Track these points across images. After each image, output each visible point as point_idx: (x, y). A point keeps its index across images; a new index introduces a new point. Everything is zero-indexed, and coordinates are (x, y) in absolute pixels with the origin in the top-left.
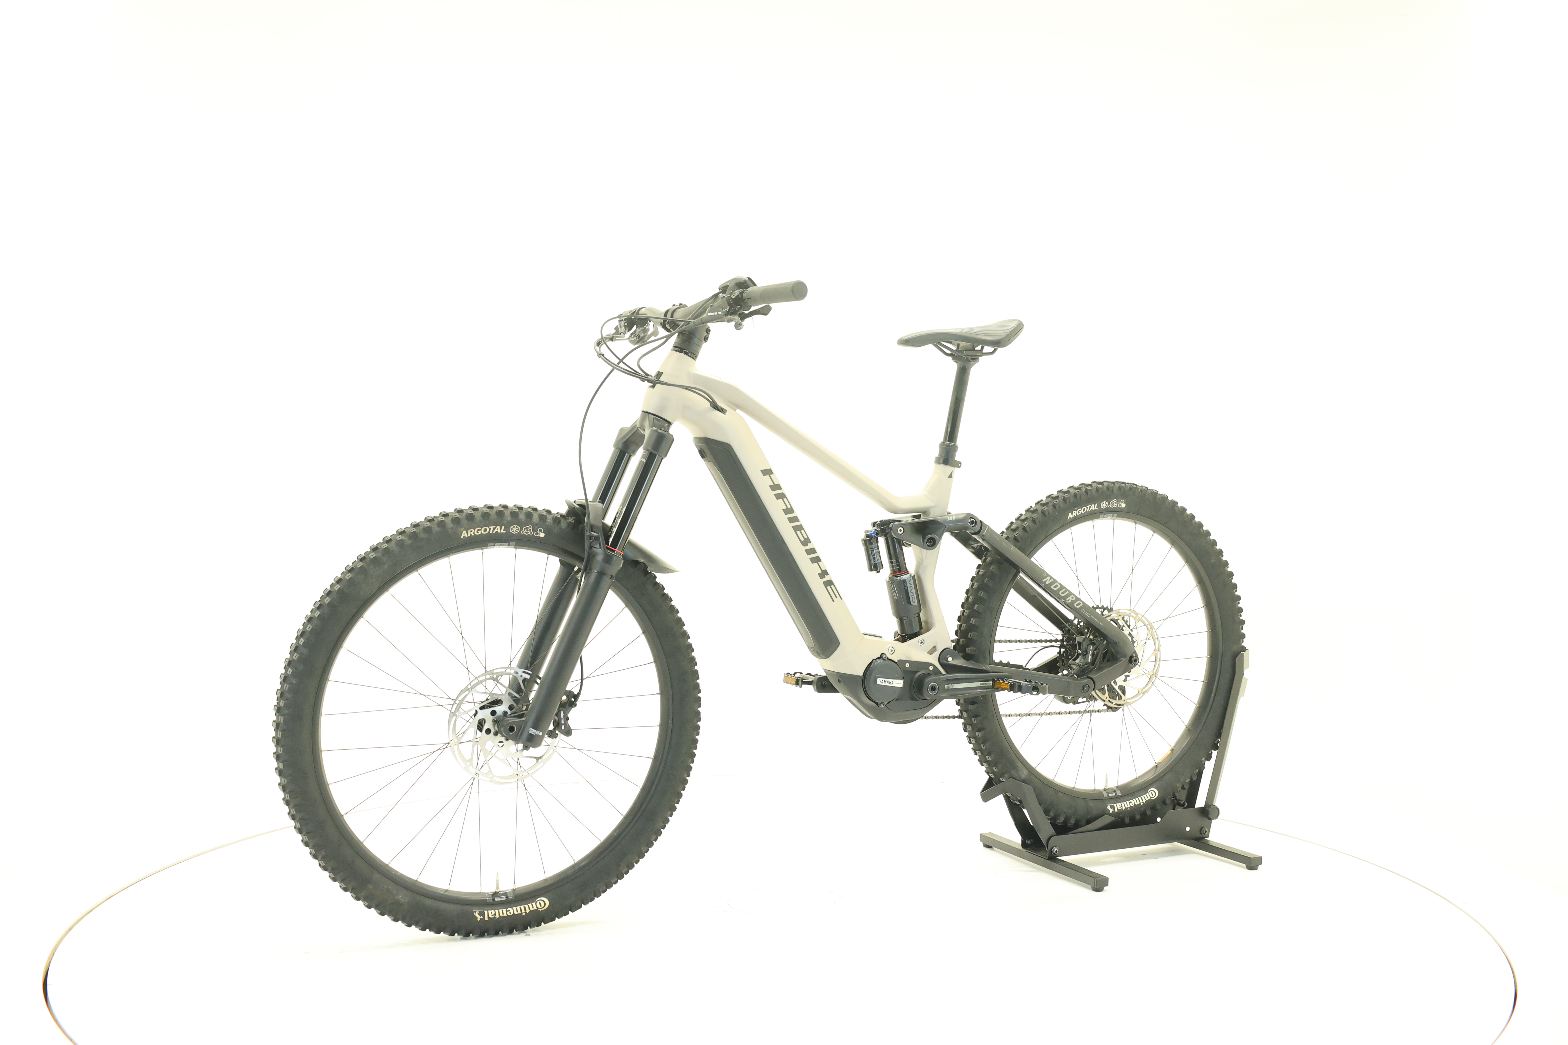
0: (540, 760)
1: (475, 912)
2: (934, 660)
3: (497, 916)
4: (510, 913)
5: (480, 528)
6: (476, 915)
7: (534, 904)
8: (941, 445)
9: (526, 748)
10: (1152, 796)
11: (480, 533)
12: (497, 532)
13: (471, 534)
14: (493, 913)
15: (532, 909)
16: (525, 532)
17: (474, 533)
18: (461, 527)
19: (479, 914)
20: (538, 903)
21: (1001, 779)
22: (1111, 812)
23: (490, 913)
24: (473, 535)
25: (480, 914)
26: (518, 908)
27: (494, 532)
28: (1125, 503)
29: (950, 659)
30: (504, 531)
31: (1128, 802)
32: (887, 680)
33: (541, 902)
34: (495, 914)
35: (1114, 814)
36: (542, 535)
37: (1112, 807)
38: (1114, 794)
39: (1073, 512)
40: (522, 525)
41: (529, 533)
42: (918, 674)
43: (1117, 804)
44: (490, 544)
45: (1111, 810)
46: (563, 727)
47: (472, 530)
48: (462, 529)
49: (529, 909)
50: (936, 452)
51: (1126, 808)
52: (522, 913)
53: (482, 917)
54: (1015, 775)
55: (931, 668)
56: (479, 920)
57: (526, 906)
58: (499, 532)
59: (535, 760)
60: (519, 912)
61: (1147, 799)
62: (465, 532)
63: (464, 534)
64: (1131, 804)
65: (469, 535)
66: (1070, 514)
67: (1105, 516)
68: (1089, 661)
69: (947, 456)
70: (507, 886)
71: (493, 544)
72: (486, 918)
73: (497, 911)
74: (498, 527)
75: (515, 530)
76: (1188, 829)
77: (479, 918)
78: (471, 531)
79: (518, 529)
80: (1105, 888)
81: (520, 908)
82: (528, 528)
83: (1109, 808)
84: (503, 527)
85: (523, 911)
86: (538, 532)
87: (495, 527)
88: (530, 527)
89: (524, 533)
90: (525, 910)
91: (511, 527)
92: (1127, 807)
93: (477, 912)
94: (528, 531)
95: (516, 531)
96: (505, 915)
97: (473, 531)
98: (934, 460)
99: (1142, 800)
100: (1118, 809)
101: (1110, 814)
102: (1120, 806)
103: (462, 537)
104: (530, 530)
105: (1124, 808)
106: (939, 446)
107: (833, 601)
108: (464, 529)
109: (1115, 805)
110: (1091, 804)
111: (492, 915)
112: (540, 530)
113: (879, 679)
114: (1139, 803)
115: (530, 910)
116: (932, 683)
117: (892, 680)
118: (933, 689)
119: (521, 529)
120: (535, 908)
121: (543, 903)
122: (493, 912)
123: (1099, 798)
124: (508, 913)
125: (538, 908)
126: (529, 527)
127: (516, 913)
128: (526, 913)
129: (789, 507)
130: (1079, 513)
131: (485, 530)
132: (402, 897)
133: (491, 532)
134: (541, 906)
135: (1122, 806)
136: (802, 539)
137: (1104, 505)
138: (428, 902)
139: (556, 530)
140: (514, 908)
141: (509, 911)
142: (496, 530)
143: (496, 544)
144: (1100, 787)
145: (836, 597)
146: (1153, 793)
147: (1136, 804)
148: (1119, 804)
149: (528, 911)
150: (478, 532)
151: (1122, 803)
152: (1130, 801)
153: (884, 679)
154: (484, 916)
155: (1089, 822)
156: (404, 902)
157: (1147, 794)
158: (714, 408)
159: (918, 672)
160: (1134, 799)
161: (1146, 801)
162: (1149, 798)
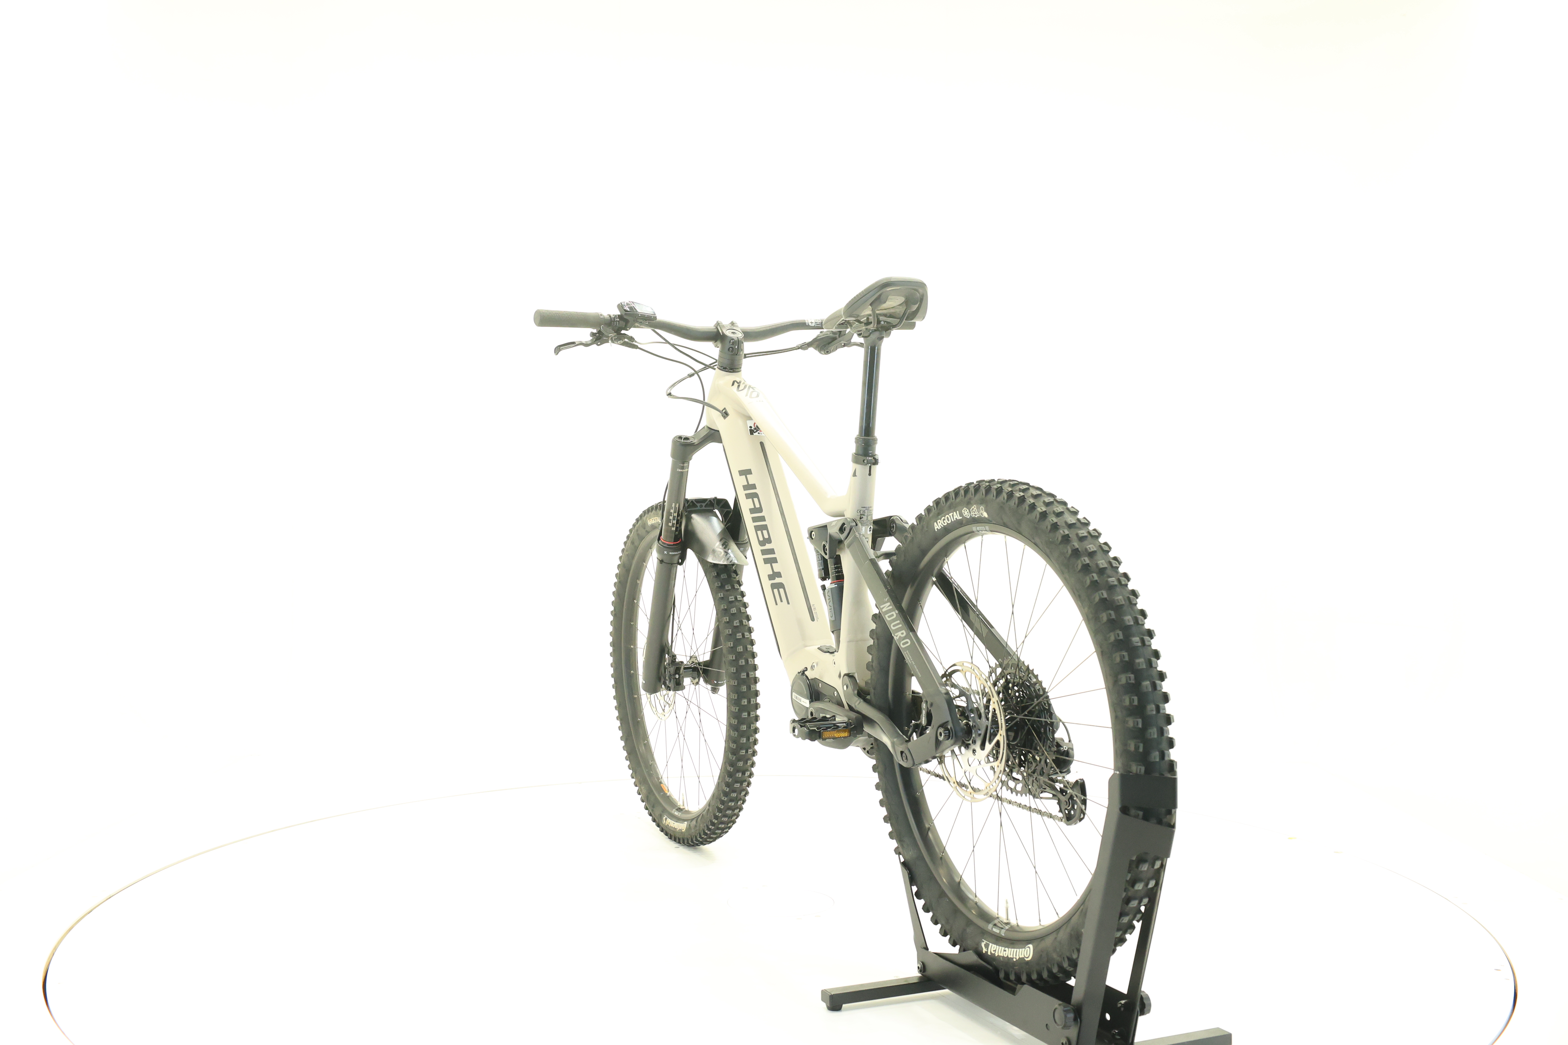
2: (839, 685)
3: (670, 825)
10: (1026, 956)
14: (670, 822)
15: (681, 828)
19: (665, 818)
22: (984, 952)
28: (985, 511)
31: (1003, 948)
32: (798, 696)
37: (987, 946)
39: (938, 521)
43: (993, 945)
45: (984, 950)
51: (998, 955)
53: (665, 822)
55: (836, 694)
61: (1021, 957)
64: (1005, 952)
66: (935, 523)
83: (983, 945)
99: (1016, 956)
100: (991, 952)
102: (994, 949)
105: (996, 955)
107: (777, 604)
109: (991, 944)
110: (970, 928)
114: (1011, 956)
117: (801, 697)
123: (982, 926)
124: (674, 825)
127: (676, 827)
130: (944, 523)
135: (995, 951)
136: (761, 539)
137: (966, 513)
145: (781, 601)
146: (1028, 953)
147: (1009, 956)
148: (995, 946)
151: (998, 947)
152: (1007, 949)
157: (1023, 949)
158: (721, 414)
160: (1010, 949)
161: (1019, 958)
162: (1023, 956)
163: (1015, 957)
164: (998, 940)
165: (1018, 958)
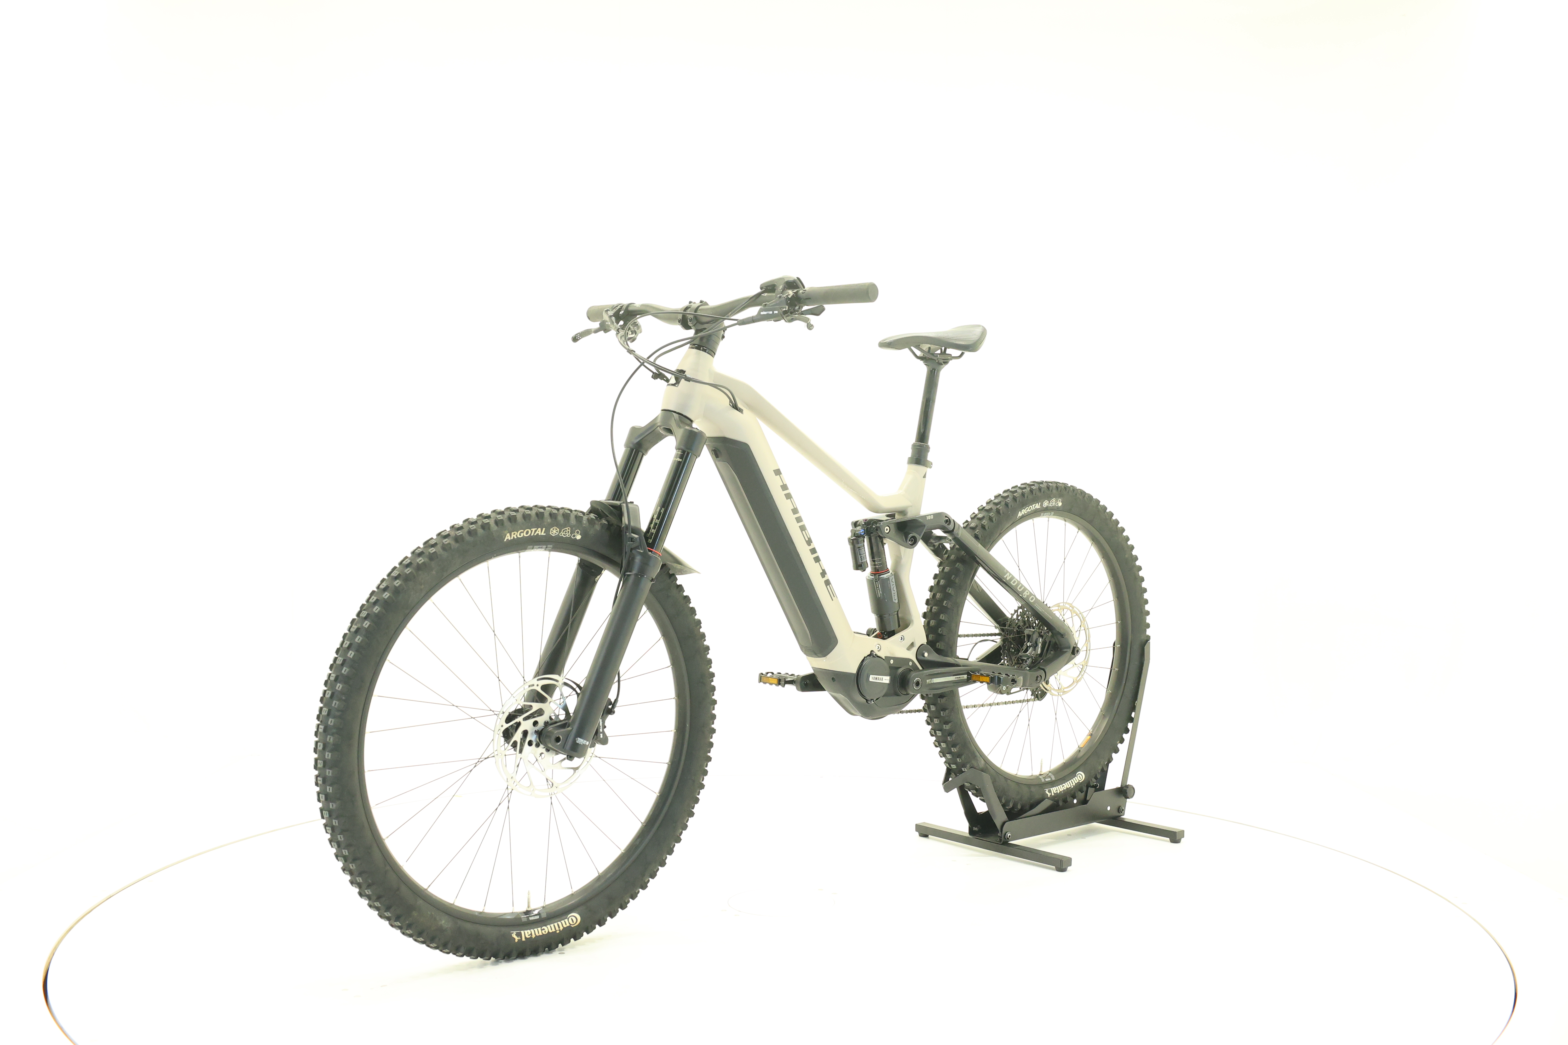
0: (577, 771)
1: (513, 933)
2: (911, 655)
3: (534, 936)
4: (545, 932)
5: (523, 531)
6: (514, 936)
7: (566, 920)
8: (914, 446)
9: (570, 758)
10: (1080, 779)
11: (522, 536)
12: (538, 534)
13: (514, 537)
14: (530, 933)
15: (565, 926)
16: (564, 535)
17: (517, 536)
18: (505, 530)
19: (516, 935)
20: (570, 919)
21: (963, 769)
22: (1049, 796)
23: (526, 933)
24: (516, 537)
25: (518, 935)
26: (552, 925)
27: (535, 534)
28: (1061, 502)
29: (926, 655)
30: (544, 533)
31: (1061, 786)
32: (878, 676)
33: (573, 918)
34: (531, 934)
35: (1052, 798)
36: (579, 537)
37: (1050, 791)
38: (1050, 779)
39: (1022, 511)
40: (561, 527)
41: (567, 536)
42: (900, 670)
43: (1053, 788)
44: (529, 547)
45: (1049, 794)
46: (601, 735)
47: (515, 532)
48: (506, 532)
49: (563, 926)
50: (909, 453)
52: (556, 931)
53: (519, 938)
54: (975, 765)
55: (911, 663)
56: (516, 941)
57: (559, 923)
58: (540, 534)
59: (572, 771)
60: (554, 930)
61: (1076, 782)
62: (508, 535)
63: (508, 537)
64: (1064, 787)
65: (512, 538)
66: (1020, 512)
67: (1045, 514)
68: (1039, 653)
69: (919, 457)
70: (537, 904)
71: (532, 547)
72: (524, 939)
73: (532, 930)
74: (539, 529)
75: (554, 532)
76: (1109, 808)
77: (517, 939)
78: (514, 534)
79: (557, 531)
80: (1069, 868)
81: (554, 925)
82: (566, 530)
83: (1047, 792)
84: (544, 529)
85: (557, 929)
86: (576, 534)
87: (536, 529)
88: (569, 529)
89: (562, 535)
90: (559, 927)
91: (551, 529)
92: (1061, 790)
93: (515, 933)
94: (566, 533)
95: (555, 534)
96: (541, 934)
97: (516, 534)
98: (906, 460)
100: (1054, 793)
101: (1048, 798)
102: (1056, 789)
103: (505, 540)
104: (568, 532)
105: (1058, 792)
106: (911, 447)
107: (831, 600)
108: (507, 531)
109: (1051, 789)
110: (1033, 789)
111: (529, 935)
112: (578, 532)
113: (871, 676)
114: (1070, 786)
115: (564, 928)
116: (917, 679)
117: (882, 677)
118: (918, 684)
119: (560, 532)
120: (568, 925)
121: (574, 919)
122: (529, 931)
123: (1037, 784)
124: (543, 931)
125: (571, 924)
126: (567, 528)
127: (550, 931)
128: (560, 930)
129: (795, 507)
130: (1026, 511)
131: (527, 533)
132: (444, 922)
133: (532, 535)
134: (573, 922)
136: (807, 539)
137: (1046, 504)
138: (468, 926)
139: (592, 532)
140: (549, 926)
141: (544, 929)
142: (537, 532)
143: (535, 547)
144: (1036, 773)
145: (834, 597)
146: (1080, 777)
147: (1068, 787)
149: (561, 928)
150: (520, 535)
151: (1057, 787)
152: (1063, 784)
153: (875, 676)
154: (521, 937)
155: (1032, 806)
156: (447, 928)
157: (1076, 777)
158: (733, 407)
159: (901, 667)
160: (1066, 783)
161: (1076, 784)
162: (1078, 781)
163: (1072, 785)
164: (1053, 784)
165: (1074, 784)
